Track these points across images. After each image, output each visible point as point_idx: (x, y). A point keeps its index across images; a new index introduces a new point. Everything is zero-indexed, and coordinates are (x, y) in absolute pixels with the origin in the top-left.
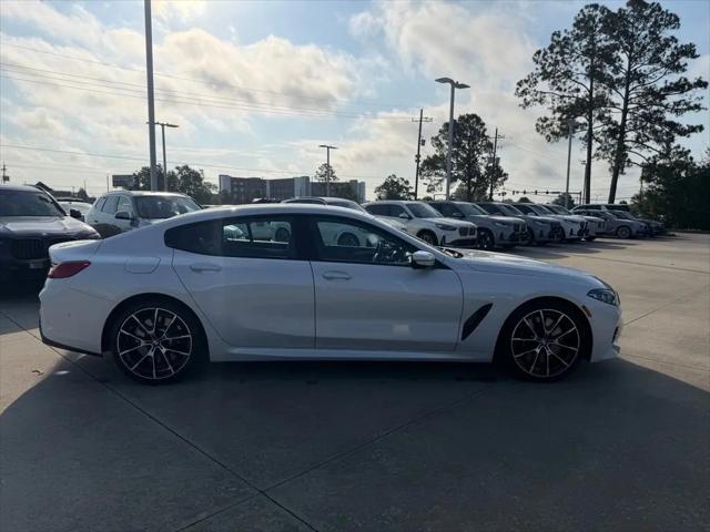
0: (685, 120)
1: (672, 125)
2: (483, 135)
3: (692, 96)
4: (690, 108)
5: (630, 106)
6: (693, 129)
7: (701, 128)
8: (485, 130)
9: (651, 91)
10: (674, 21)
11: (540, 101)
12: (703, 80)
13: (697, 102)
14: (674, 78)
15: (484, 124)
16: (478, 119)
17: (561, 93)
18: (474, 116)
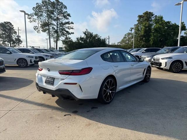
0: (70, 31)
1: (67, 32)
2: (13, 29)
3: (71, 25)
4: (71, 28)
5: (58, 26)
6: (72, 33)
7: (73, 33)
8: (13, 27)
9: (62, 23)
10: (66, 7)
11: (35, 21)
12: (73, 22)
13: (72, 27)
14: (67, 21)
15: (13, 26)
16: (11, 24)
17: (41, 20)
18: (9, 23)
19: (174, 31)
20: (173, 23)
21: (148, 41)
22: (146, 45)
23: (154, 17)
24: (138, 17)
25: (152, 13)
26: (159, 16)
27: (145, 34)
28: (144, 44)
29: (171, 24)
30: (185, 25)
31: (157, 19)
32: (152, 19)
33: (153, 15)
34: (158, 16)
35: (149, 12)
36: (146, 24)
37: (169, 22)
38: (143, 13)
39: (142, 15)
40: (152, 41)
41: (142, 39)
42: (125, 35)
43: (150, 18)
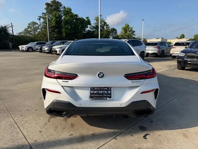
19: (82, 24)
20: (80, 17)
21: (60, 32)
22: (59, 38)
23: (62, 8)
24: (45, 5)
25: (60, 3)
26: (68, 7)
27: (57, 25)
28: (57, 36)
29: (78, 17)
30: (90, 20)
31: (66, 11)
32: (61, 9)
33: (61, 6)
34: (66, 7)
35: (57, 2)
36: (56, 14)
37: (76, 15)
38: (51, 2)
39: (49, 3)
40: (64, 33)
41: (54, 30)
42: (29, 24)
43: (59, 8)
